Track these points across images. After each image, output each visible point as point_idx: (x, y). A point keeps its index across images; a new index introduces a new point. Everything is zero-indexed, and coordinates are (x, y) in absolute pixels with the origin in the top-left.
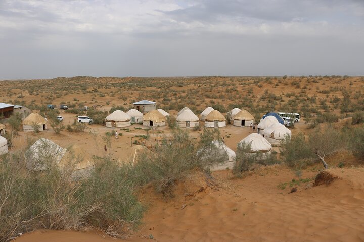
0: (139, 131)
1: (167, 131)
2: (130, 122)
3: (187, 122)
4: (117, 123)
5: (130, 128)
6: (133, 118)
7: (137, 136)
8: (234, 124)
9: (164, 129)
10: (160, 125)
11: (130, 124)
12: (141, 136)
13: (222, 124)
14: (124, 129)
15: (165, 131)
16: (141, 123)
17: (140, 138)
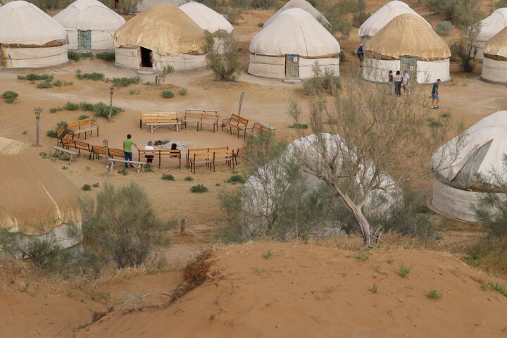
0: (90, 86)
1: (200, 91)
2: (63, 50)
3: (289, 58)
4: (8, 51)
5: (58, 75)
6: (84, 35)
7: (71, 108)
8: (484, 76)
9: (191, 84)
10: (176, 67)
11: (65, 59)
12: (88, 108)
13: (438, 70)
14: (32, 78)
15: (190, 89)
16: (109, 58)
17: (80, 113)
